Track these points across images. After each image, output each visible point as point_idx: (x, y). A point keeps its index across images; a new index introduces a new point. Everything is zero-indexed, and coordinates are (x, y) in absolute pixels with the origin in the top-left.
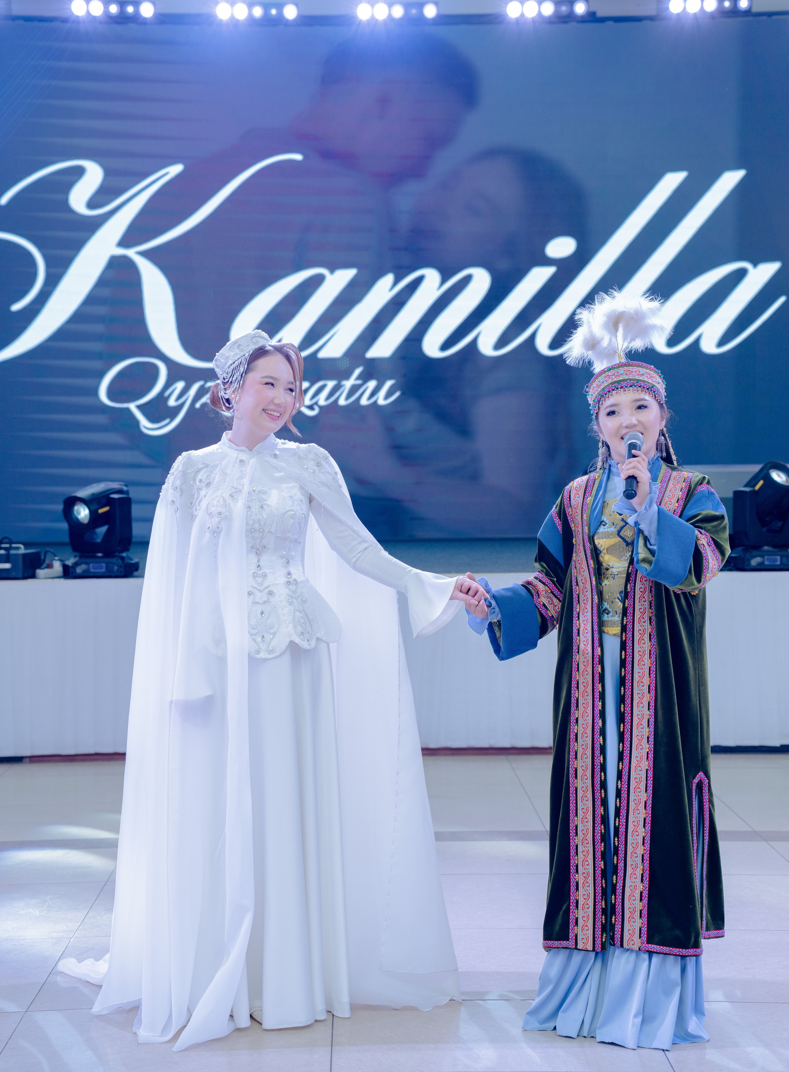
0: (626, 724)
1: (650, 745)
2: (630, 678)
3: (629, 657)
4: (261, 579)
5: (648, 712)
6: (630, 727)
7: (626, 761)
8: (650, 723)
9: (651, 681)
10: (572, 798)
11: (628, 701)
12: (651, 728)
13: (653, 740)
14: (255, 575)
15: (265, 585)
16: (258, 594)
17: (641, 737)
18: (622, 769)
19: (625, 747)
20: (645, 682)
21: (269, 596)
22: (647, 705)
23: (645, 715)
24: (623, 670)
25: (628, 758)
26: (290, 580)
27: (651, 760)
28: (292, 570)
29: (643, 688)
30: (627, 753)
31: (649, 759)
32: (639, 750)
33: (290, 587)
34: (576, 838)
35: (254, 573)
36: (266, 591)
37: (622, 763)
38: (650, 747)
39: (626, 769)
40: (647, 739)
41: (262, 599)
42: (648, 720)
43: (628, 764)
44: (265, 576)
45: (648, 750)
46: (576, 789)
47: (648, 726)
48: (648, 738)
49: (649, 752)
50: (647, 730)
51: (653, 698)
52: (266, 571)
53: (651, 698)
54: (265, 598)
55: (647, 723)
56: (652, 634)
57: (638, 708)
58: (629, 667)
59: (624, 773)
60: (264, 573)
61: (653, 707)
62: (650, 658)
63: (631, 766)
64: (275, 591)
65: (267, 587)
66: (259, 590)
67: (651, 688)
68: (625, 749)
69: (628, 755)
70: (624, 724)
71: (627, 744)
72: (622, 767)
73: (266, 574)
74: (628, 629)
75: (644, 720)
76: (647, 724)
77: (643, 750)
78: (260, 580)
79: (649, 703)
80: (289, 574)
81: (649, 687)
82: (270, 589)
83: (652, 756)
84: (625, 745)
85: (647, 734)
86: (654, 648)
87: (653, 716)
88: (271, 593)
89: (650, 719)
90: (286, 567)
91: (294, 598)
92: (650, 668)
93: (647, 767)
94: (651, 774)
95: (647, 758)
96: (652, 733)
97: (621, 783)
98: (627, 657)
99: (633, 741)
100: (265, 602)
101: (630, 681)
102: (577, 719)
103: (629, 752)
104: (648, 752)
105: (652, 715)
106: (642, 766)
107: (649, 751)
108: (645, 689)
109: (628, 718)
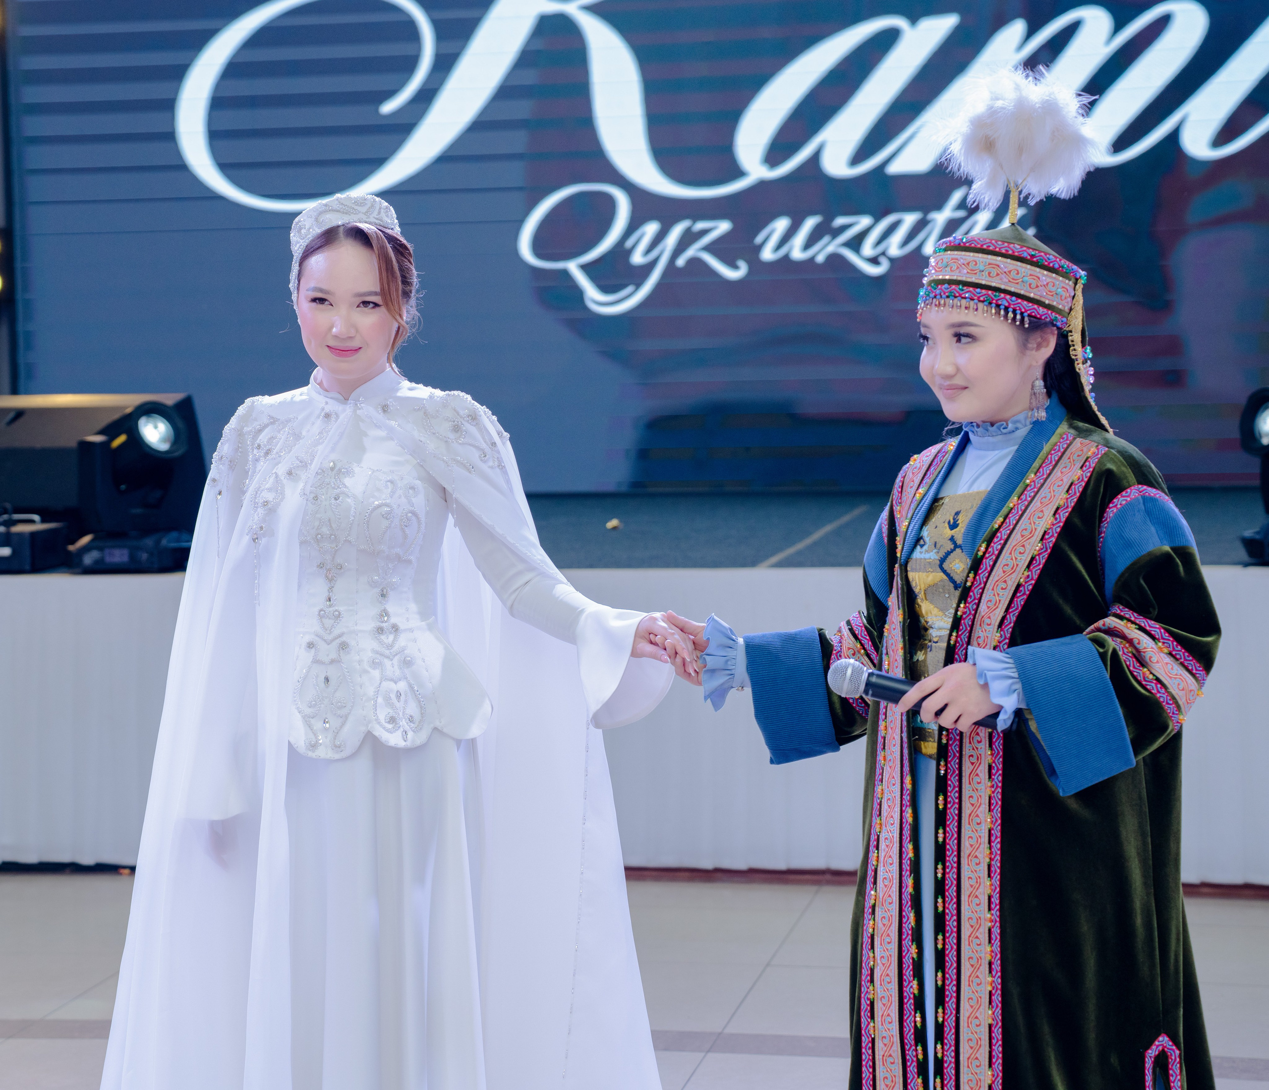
0: (948, 935)
1: (994, 977)
2: (955, 848)
3: (952, 806)
4: (332, 621)
5: (989, 916)
6: (955, 941)
7: (951, 1004)
8: (993, 936)
9: (993, 856)
10: (865, 1057)
11: (951, 891)
12: (994, 945)
13: (999, 969)
14: (322, 615)
15: (337, 632)
16: (322, 646)
17: (978, 962)
18: (943, 1021)
19: (948, 979)
20: (981, 857)
21: (341, 651)
22: (987, 901)
23: (983, 921)
24: (941, 831)
25: (954, 1000)
26: (384, 625)
27: (997, 1006)
28: (390, 608)
29: (977, 868)
30: (951, 989)
31: (993, 1004)
32: (974, 986)
33: (383, 637)
35: (321, 611)
36: (338, 641)
37: (944, 1009)
38: (994, 981)
39: (951, 1021)
40: (987, 966)
41: (328, 655)
42: (990, 930)
43: (954, 1012)
44: (338, 617)
45: (990, 988)
46: (873, 1040)
47: (990, 942)
48: (990, 964)
49: (994, 992)
50: (989, 949)
51: (996, 888)
52: (341, 609)
53: (993, 887)
54: (333, 655)
55: (987, 935)
56: (994, 765)
57: (969, 905)
58: (952, 827)
59: (947, 1029)
60: (336, 611)
61: (996, 905)
62: (989, 811)
63: (959, 1016)
64: (352, 643)
65: (340, 636)
66: (325, 641)
67: (993, 869)
68: (948, 982)
69: (954, 995)
70: (944, 936)
71: (952, 972)
72: (944, 1018)
73: (340, 614)
74: (951, 754)
75: (981, 930)
76: (987, 938)
77: (982, 987)
78: (328, 622)
79: (990, 897)
80: (385, 613)
81: (989, 866)
82: (344, 639)
83: (1000, 999)
84: (947, 976)
85: (989, 957)
86: (997, 793)
87: (998, 924)
88: (344, 646)
89: (993, 927)
90: (381, 603)
91: (387, 657)
92: (990, 831)
93: (990, 1021)
94: (998, 1033)
95: (990, 1002)
96: (996, 955)
97: (943, 1048)
98: (949, 806)
99: (963, 967)
100: (332, 662)
101: (955, 853)
102: (873, 907)
103: (954, 989)
104: (990, 992)
105: (996, 921)
106: (981, 1018)
107: (993, 989)
108: (982, 871)
109: (951, 924)
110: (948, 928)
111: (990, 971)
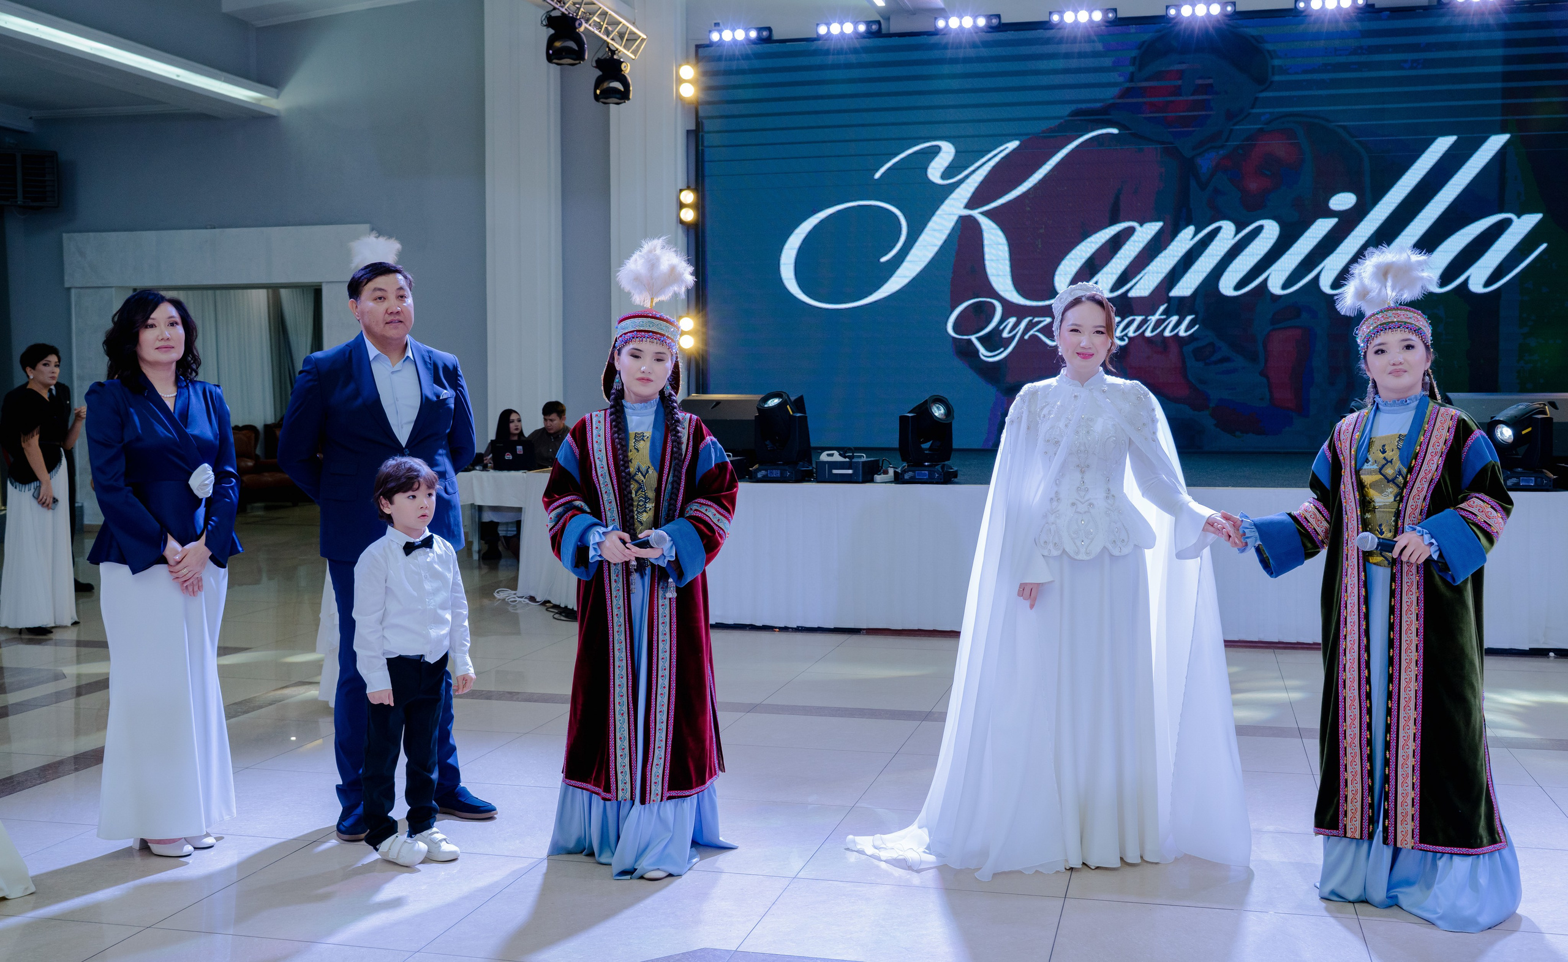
2: (1399, 607)
4: (1084, 493)
7: (1396, 682)
9: (1420, 610)
10: (1341, 705)
11: (1397, 628)
12: (1419, 653)
13: (1422, 663)
15: (1087, 498)
16: (1080, 505)
17: (1410, 662)
18: (1393, 689)
19: (1394, 670)
20: (1413, 610)
21: (1090, 507)
22: (1415, 631)
23: (1413, 641)
24: (1393, 600)
25: (1397, 680)
26: (1109, 495)
27: (1420, 681)
29: (1411, 616)
30: (1395, 675)
31: (1418, 680)
32: (1408, 673)
33: (1109, 501)
34: (1345, 741)
36: (1087, 503)
38: (1419, 670)
39: (1396, 690)
41: (1083, 509)
42: (1417, 646)
43: (1397, 685)
44: (1087, 490)
45: (1416, 672)
46: (1345, 698)
47: (1417, 651)
52: (1089, 487)
54: (1086, 509)
55: (1415, 648)
58: (1397, 598)
59: (1394, 694)
60: (1086, 488)
61: (1421, 633)
62: (1418, 588)
63: (1400, 687)
64: (1095, 503)
65: (1089, 500)
66: (1081, 502)
67: (1420, 616)
68: (1394, 672)
69: (1398, 677)
71: (1397, 667)
80: (1108, 490)
81: (1417, 615)
83: (1422, 678)
84: (1394, 668)
85: (1416, 658)
88: (1091, 505)
90: (1107, 484)
91: (1112, 511)
93: (1416, 688)
94: (1420, 694)
95: (1416, 680)
96: (1421, 657)
97: (1391, 703)
98: (1397, 587)
99: (1402, 664)
100: (1085, 512)
101: (1399, 611)
102: (1345, 636)
104: (1416, 674)
105: (1420, 641)
106: (1412, 687)
108: (1414, 617)
109: (1397, 644)
110: (1395, 646)
111: (1417, 664)
